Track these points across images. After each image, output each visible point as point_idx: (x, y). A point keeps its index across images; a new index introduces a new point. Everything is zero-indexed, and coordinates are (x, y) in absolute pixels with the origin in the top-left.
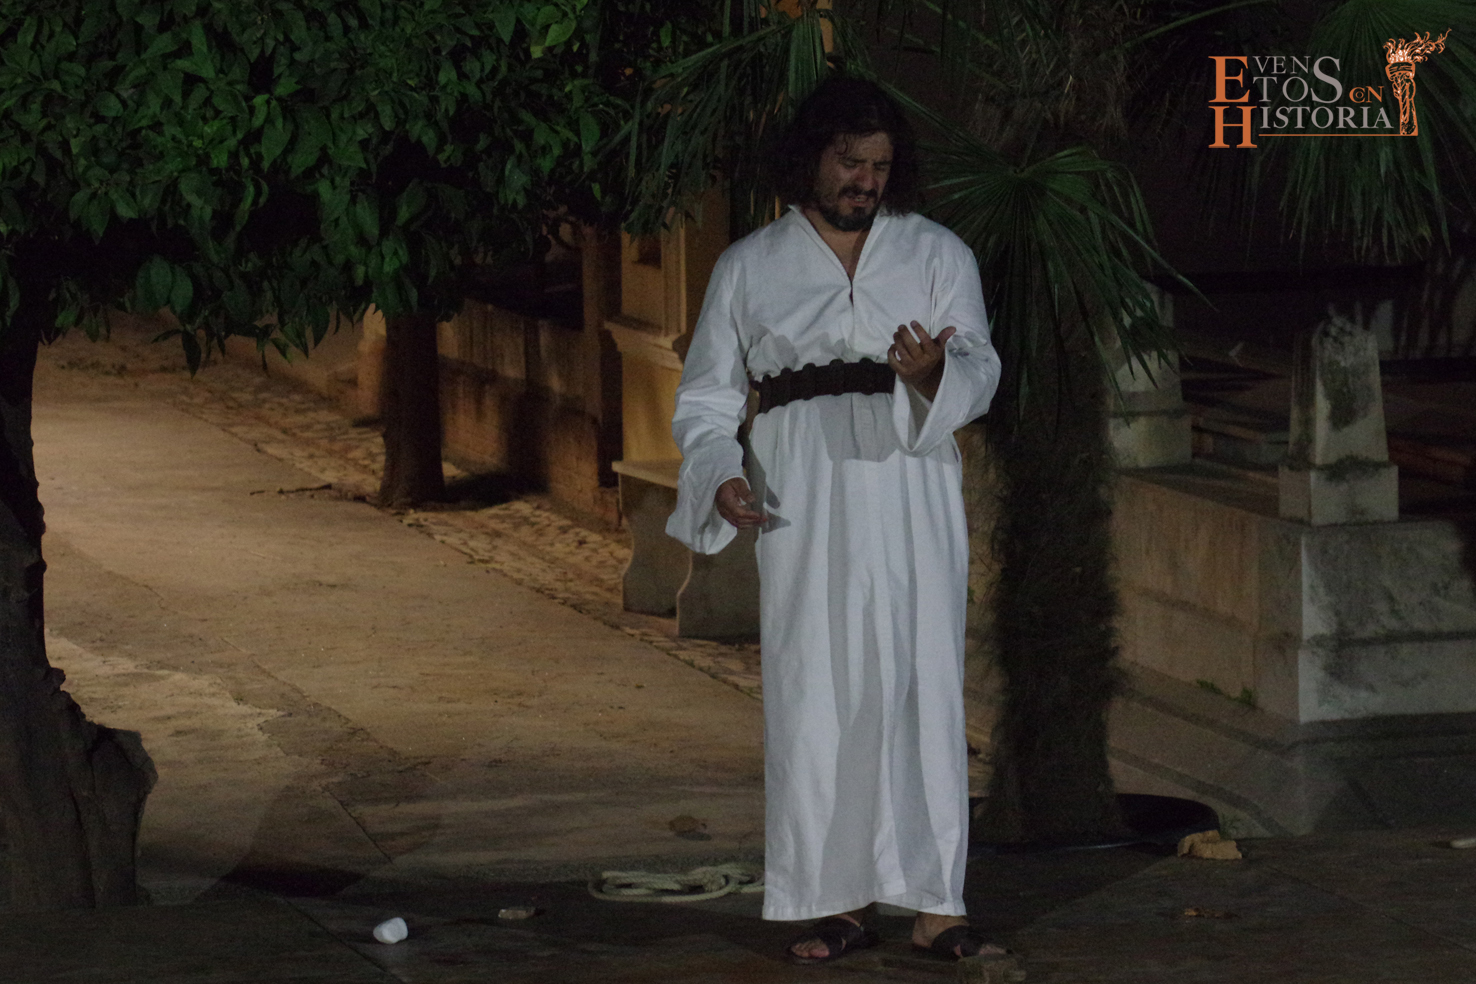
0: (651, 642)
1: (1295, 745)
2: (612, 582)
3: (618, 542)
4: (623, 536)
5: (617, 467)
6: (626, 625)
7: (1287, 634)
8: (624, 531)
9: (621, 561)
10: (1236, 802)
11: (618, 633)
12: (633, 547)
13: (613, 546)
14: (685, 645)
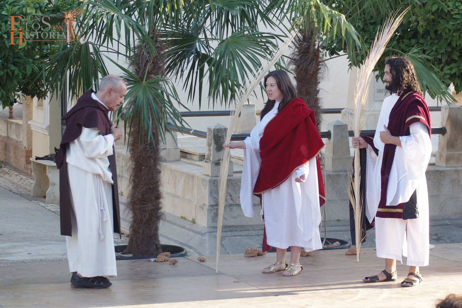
0: (39, 205)
1: (206, 232)
2: (29, 189)
3: (31, 179)
4: (32, 177)
5: (31, 159)
6: (33, 200)
7: (204, 205)
8: (32, 176)
9: (31, 184)
10: (191, 247)
11: (31, 202)
12: (35, 180)
13: (30, 180)
14: (48, 205)
